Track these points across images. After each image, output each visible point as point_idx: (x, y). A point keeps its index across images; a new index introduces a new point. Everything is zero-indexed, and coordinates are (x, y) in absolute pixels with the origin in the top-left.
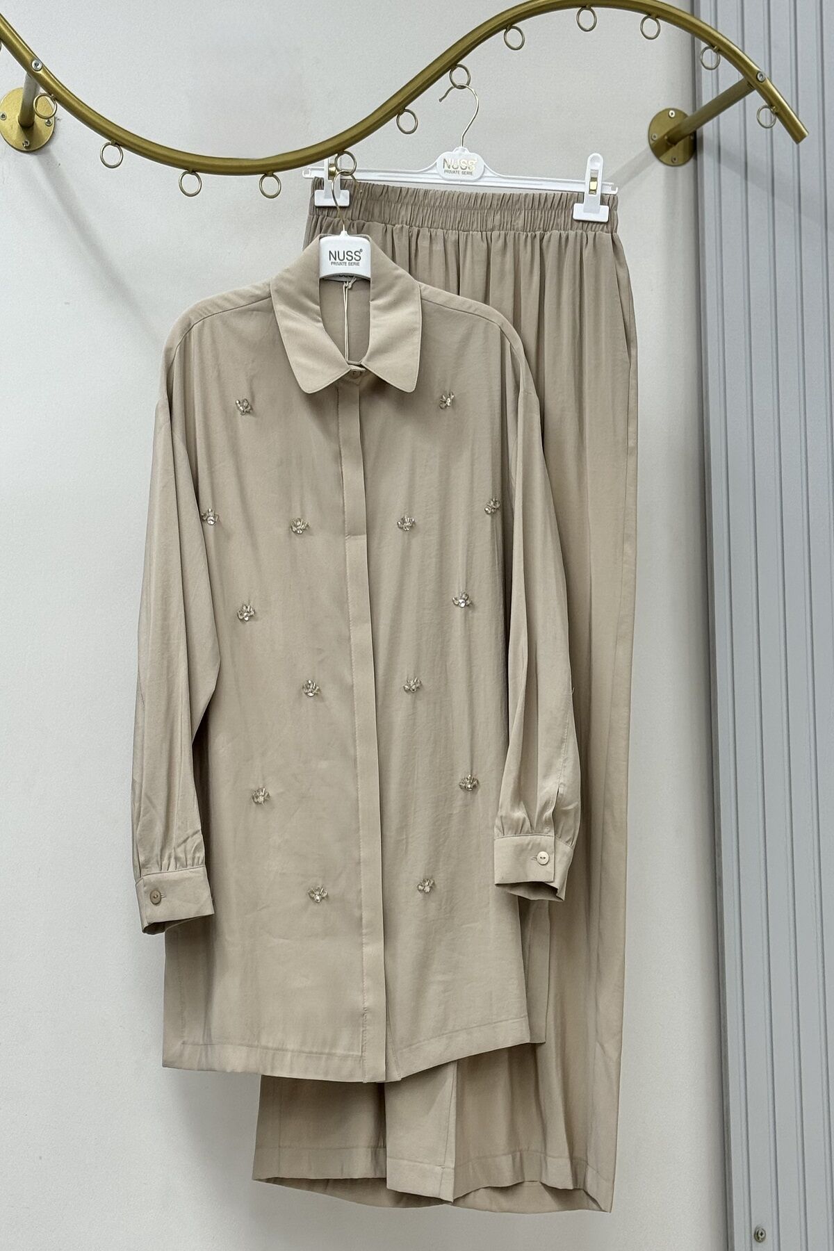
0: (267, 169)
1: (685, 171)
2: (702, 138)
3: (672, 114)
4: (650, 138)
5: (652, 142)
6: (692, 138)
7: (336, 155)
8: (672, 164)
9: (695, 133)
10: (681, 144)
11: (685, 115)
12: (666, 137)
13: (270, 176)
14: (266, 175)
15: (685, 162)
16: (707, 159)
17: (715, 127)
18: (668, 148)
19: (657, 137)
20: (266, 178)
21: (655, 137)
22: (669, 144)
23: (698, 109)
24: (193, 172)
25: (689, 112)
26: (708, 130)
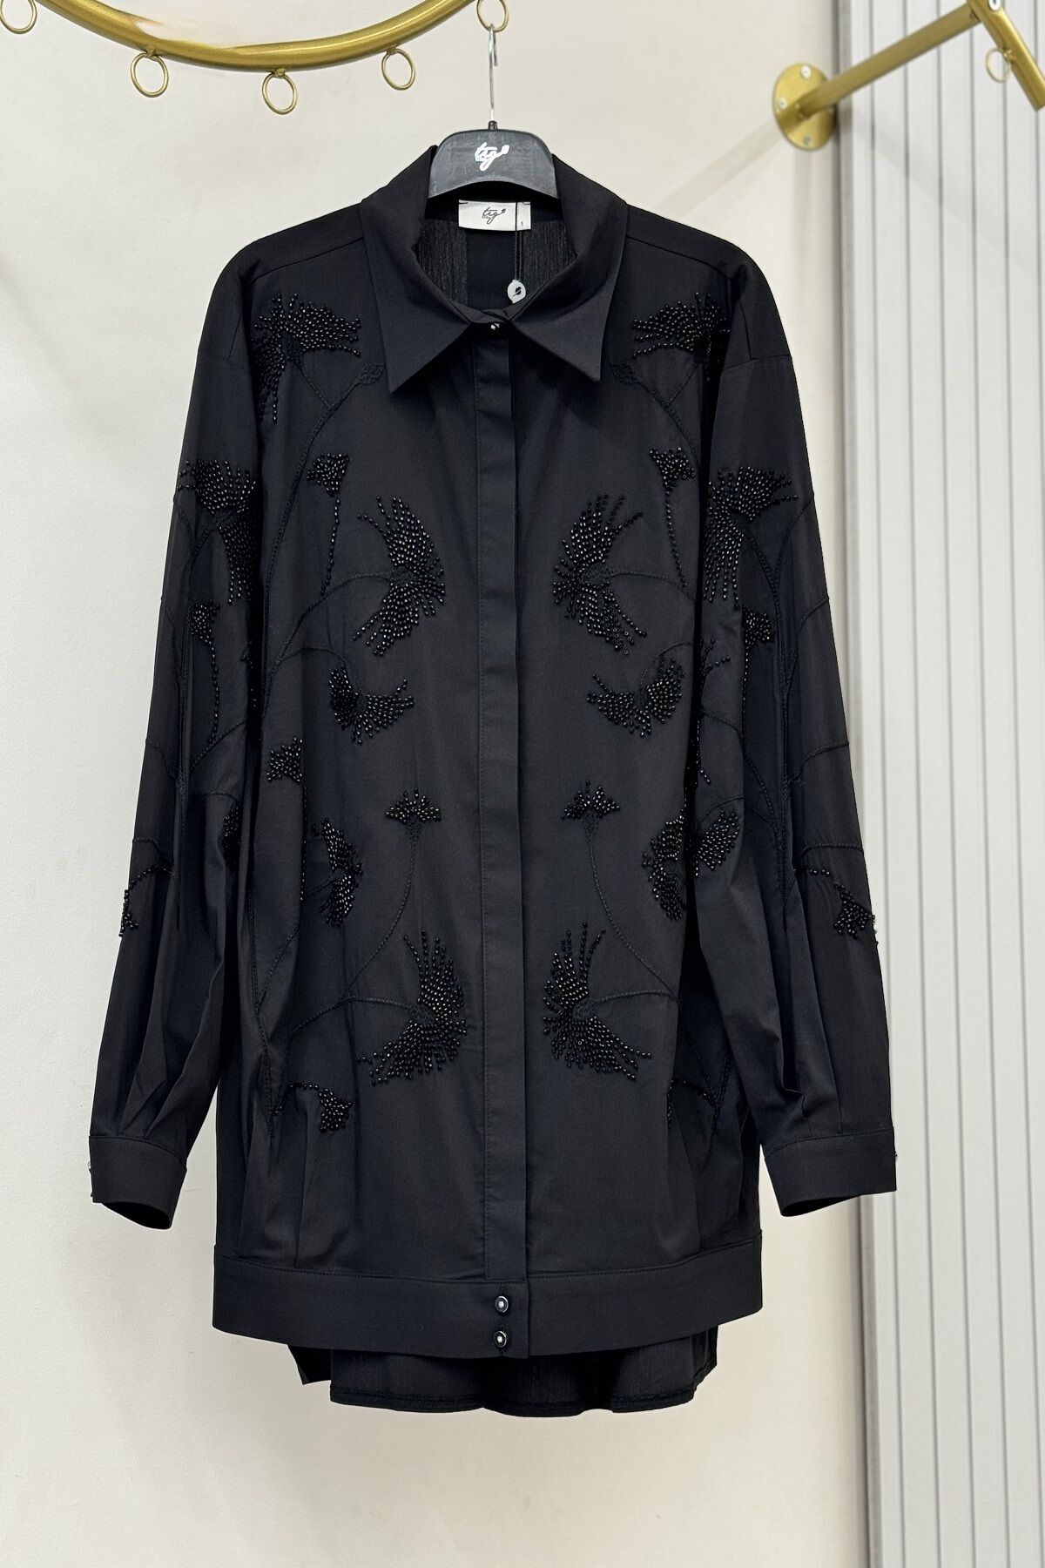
0: (275, 66)
1: (821, 159)
2: (849, 111)
3: (807, 72)
4: (775, 104)
5: (778, 111)
6: (831, 111)
7: (385, 53)
8: (802, 144)
9: (835, 107)
10: (815, 119)
11: (823, 79)
12: (797, 106)
13: (280, 77)
14: (273, 74)
15: (822, 144)
16: (857, 140)
17: (869, 97)
18: (799, 120)
19: (784, 106)
20: (274, 80)
21: (782, 104)
22: (801, 116)
23: (843, 69)
24: (156, 54)
25: (828, 74)
26: (859, 99)
